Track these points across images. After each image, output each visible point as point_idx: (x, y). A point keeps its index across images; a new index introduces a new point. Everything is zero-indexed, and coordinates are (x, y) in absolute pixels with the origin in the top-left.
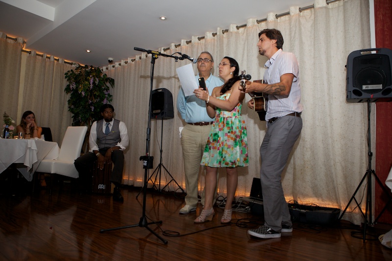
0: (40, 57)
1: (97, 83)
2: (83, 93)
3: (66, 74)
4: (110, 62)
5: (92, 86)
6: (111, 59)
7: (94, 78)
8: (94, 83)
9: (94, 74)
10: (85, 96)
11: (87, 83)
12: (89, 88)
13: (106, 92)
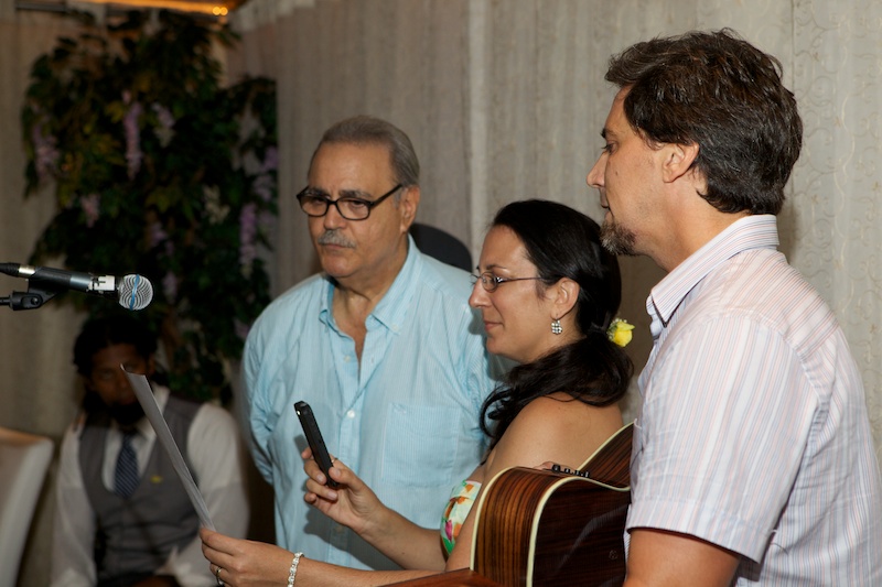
2: (91, 206)
7: (147, 108)
8: (147, 133)
9: (144, 85)
10: (104, 218)
11: (103, 145)
12: (119, 172)
13: (251, 164)
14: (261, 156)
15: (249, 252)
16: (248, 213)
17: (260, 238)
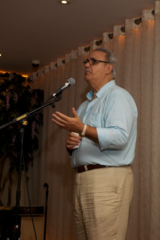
1: (16, 99)
4: (36, 66)
5: (8, 105)
6: (36, 62)
7: (12, 93)
8: (12, 101)
9: (12, 87)
16: (34, 123)
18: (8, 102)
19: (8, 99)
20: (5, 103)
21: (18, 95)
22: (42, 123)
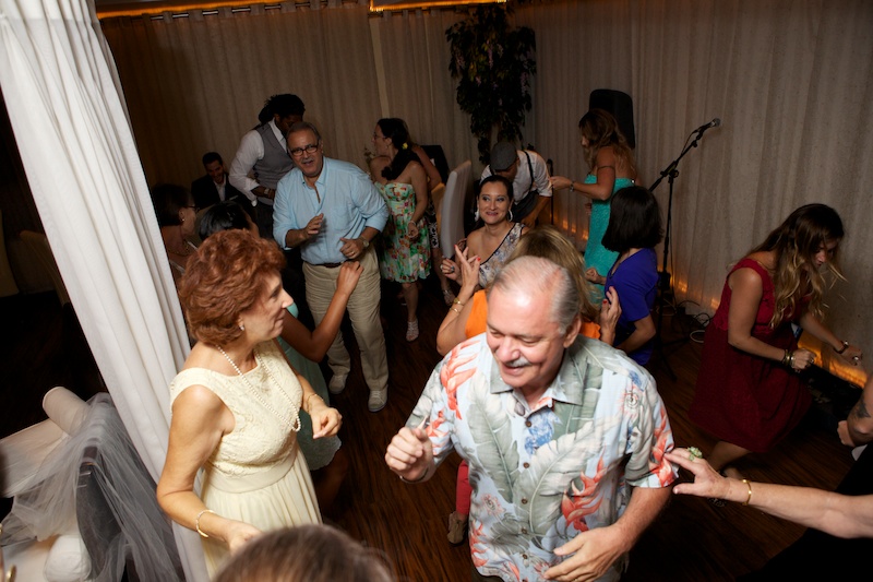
0: (399, 17)
1: (501, 53)
2: (478, 80)
3: (448, 32)
5: (491, 62)
7: (495, 45)
8: (495, 55)
9: (494, 37)
10: (482, 85)
11: (482, 59)
12: (487, 67)
13: (522, 58)
14: (526, 55)
15: (524, 88)
16: (523, 77)
17: (527, 84)
18: (490, 57)
19: (490, 53)
20: (488, 60)
21: (503, 46)
22: (534, 71)
